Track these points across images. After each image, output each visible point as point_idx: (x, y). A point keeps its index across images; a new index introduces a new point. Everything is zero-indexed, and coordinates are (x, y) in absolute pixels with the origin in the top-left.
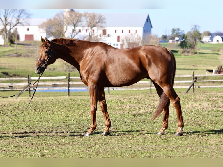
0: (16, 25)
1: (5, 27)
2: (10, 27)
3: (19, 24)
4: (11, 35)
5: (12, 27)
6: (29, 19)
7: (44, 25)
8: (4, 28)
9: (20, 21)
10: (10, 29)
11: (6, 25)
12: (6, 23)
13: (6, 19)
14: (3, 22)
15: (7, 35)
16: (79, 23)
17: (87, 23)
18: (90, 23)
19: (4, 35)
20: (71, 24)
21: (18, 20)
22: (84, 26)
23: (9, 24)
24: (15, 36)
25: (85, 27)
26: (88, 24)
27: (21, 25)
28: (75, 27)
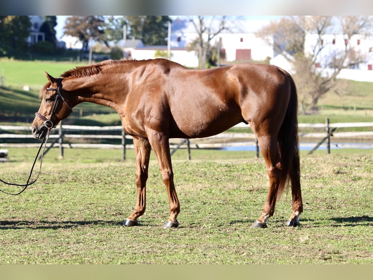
0: (219, 32)
1: (201, 35)
2: (209, 36)
3: (224, 31)
4: (210, 49)
5: (211, 36)
6: (241, 22)
7: (265, 31)
8: (197, 39)
9: (226, 26)
10: (209, 39)
11: (202, 32)
12: (201, 29)
13: (201, 21)
14: (196, 26)
15: (203, 51)
16: (328, 29)
17: (342, 27)
18: (348, 27)
19: (198, 50)
20: (313, 29)
21: (223, 23)
22: (336, 33)
23: (207, 31)
24: (217, 53)
25: (338, 34)
26: (344, 29)
27: (228, 31)
28: (320, 35)
